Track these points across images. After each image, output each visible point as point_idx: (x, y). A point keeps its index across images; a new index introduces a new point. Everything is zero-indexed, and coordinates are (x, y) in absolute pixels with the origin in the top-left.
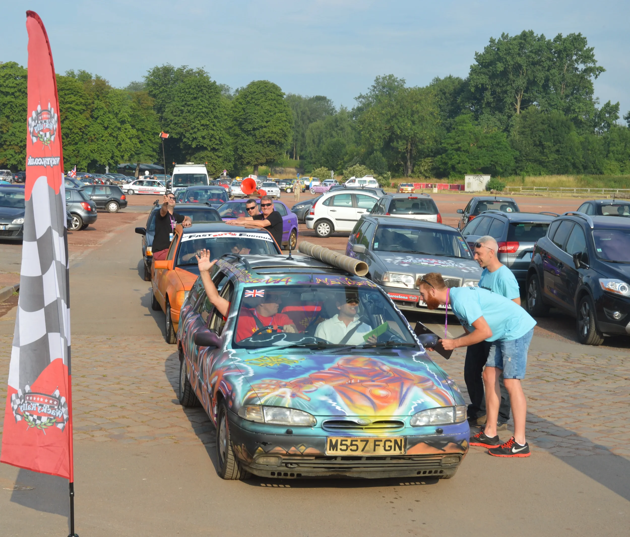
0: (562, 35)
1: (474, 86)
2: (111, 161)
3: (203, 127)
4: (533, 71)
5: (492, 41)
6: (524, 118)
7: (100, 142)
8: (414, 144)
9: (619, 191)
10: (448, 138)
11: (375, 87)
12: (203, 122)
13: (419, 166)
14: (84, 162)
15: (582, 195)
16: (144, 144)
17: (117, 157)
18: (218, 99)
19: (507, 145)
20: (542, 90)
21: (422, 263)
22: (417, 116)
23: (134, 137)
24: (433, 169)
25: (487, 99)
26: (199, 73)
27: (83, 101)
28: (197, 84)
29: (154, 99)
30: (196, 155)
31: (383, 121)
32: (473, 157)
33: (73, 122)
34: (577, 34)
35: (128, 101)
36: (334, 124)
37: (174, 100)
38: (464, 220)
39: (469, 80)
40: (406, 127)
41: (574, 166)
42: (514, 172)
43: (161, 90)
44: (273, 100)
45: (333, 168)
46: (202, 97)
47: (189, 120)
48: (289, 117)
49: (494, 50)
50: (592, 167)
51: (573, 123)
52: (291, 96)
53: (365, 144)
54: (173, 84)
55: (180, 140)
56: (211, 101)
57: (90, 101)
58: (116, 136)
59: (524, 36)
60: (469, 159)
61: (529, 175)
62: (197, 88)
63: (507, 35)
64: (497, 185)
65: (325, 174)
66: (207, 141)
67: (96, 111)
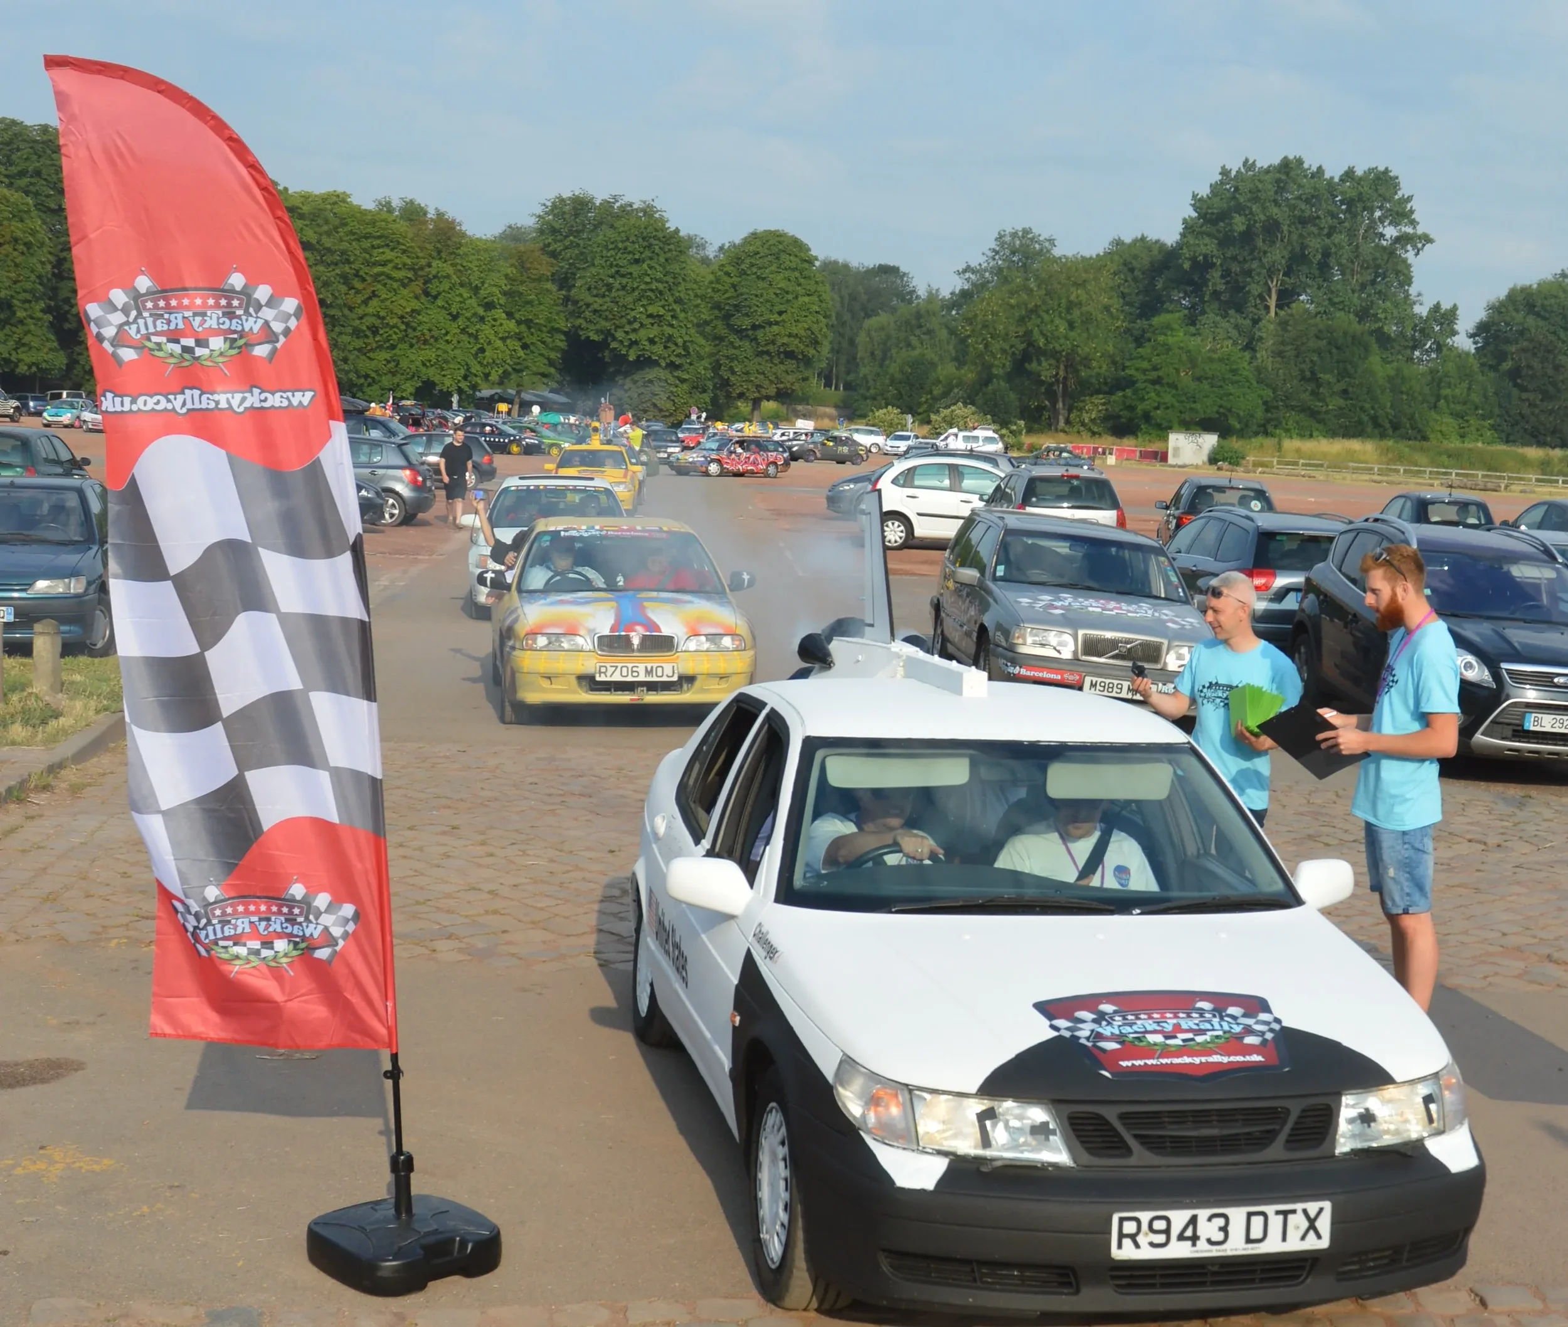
0: (1354, 169)
1: (1191, 259)
2: (464, 385)
3: (650, 320)
4: (1301, 236)
5: (1225, 172)
6: (1283, 324)
7: (442, 345)
8: (1071, 366)
9: (1457, 474)
10: (1136, 358)
12: (651, 309)
13: (1080, 410)
14: (408, 384)
15: (1390, 478)
16: (532, 352)
17: (476, 376)
18: (683, 265)
19: (1251, 376)
20: (1317, 272)
21: (1091, 609)
22: (1078, 313)
23: (511, 337)
24: (1107, 418)
25: (1214, 284)
26: (645, 211)
27: (409, 261)
28: (642, 233)
29: (552, 261)
30: (636, 377)
31: (1011, 320)
32: (1184, 398)
33: (388, 303)
34: (1381, 168)
35: (501, 263)
36: (914, 322)
37: (593, 265)
38: (1168, 523)
39: (1180, 246)
40: (1056, 334)
41: (1375, 422)
42: (1262, 429)
43: (567, 243)
44: (794, 270)
45: (911, 410)
46: (651, 259)
47: (624, 306)
48: (824, 305)
49: (1228, 190)
50: (1408, 426)
51: (1373, 340)
52: (831, 263)
53: (976, 364)
54: (592, 231)
55: (604, 345)
56: (668, 268)
57: (423, 262)
58: (475, 333)
59: (1286, 166)
60: (1178, 402)
61: (1291, 438)
62: (640, 240)
63: (1254, 162)
64: (1230, 454)
65: (896, 421)
66: (658, 349)
67: (435, 282)
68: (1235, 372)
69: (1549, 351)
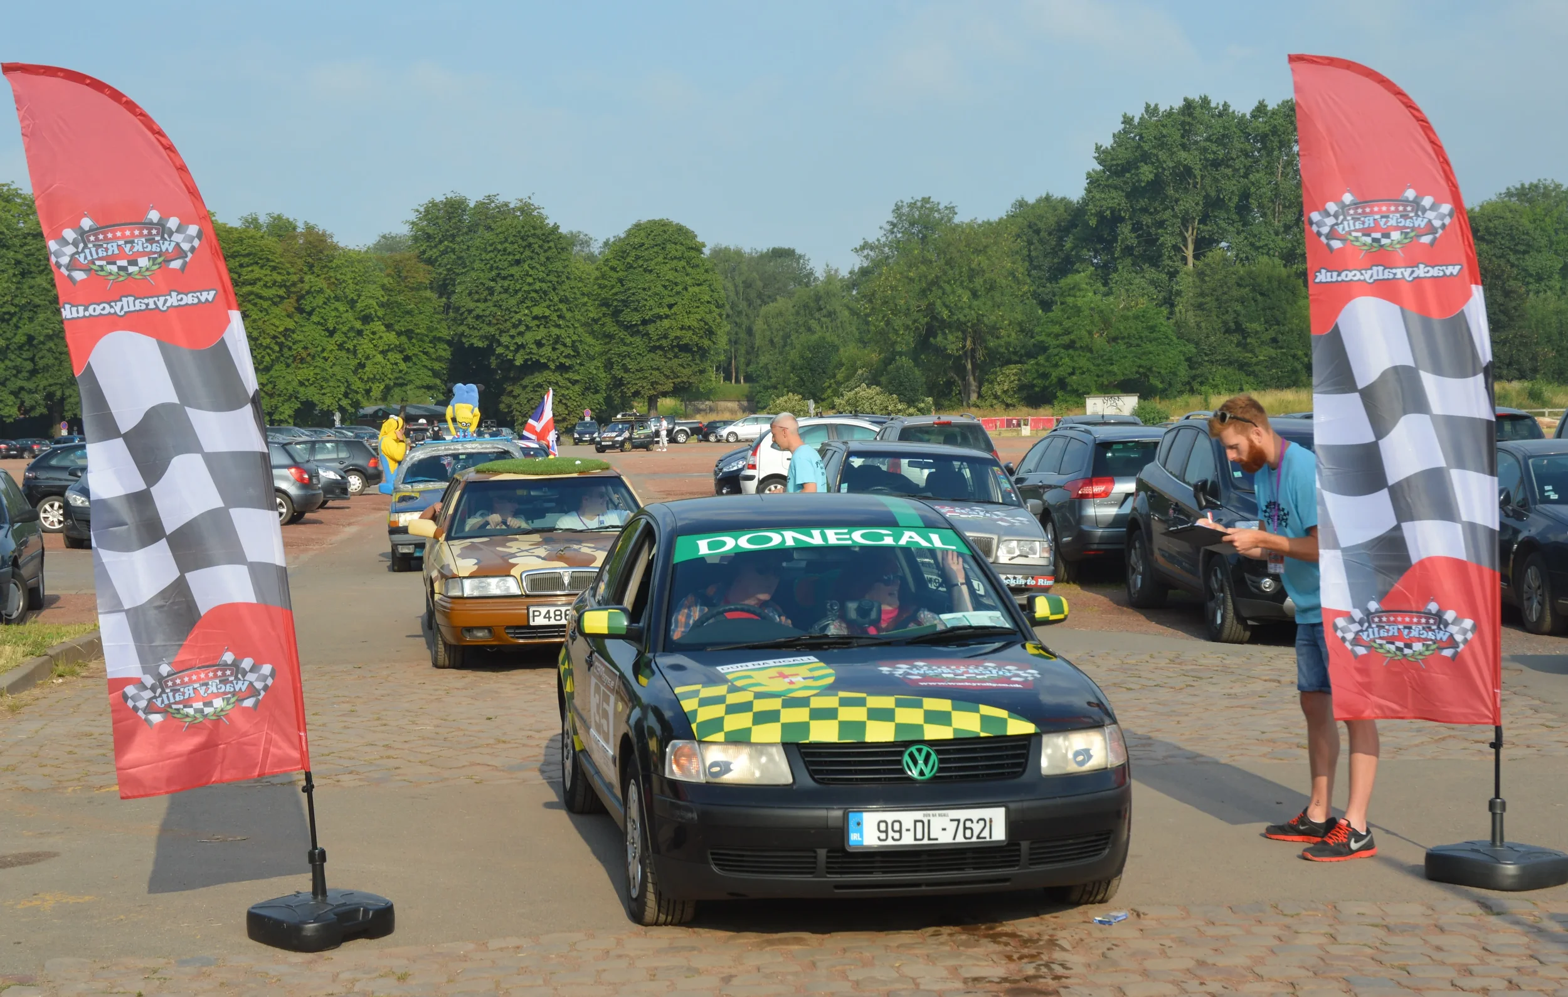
0: (1266, 102)
1: (1096, 215)
2: (344, 403)
3: (536, 322)
4: (1216, 180)
5: (1127, 120)
6: (1201, 274)
7: (319, 362)
8: (978, 337)
10: (1048, 323)
11: (894, 225)
12: (537, 311)
13: (991, 382)
14: (286, 406)
16: (415, 364)
17: (357, 393)
18: (567, 263)
19: (1170, 332)
20: (1235, 217)
22: (981, 281)
23: (392, 350)
24: (1021, 388)
25: (1125, 239)
26: (522, 210)
27: (279, 278)
28: (519, 232)
29: (430, 268)
30: (525, 382)
31: (911, 294)
32: (1100, 361)
33: (260, 323)
35: (377, 273)
36: (813, 305)
37: (473, 269)
39: (1085, 202)
40: (960, 304)
42: (1188, 387)
43: (442, 248)
44: (681, 259)
45: (811, 396)
46: (532, 258)
47: (507, 309)
48: (715, 294)
49: (1133, 139)
52: (720, 250)
53: (878, 343)
54: (467, 233)
55: (489, 350)
56: (550, 267)
57: (295, 278)
58: (352, 348)
59: (1189, 106)
60: (1095, 365)
61: (1219, 393)
62: (520, 241)
63: (1156, 105)
64: (1152, 415)
65: (798, 407)
66: (546, 351)
67: (309, 298)
68: (1152, 329)
69: (1498, 277)
